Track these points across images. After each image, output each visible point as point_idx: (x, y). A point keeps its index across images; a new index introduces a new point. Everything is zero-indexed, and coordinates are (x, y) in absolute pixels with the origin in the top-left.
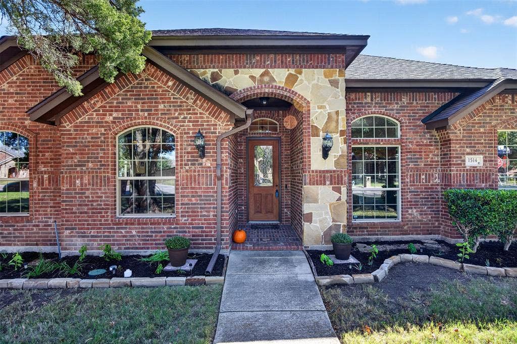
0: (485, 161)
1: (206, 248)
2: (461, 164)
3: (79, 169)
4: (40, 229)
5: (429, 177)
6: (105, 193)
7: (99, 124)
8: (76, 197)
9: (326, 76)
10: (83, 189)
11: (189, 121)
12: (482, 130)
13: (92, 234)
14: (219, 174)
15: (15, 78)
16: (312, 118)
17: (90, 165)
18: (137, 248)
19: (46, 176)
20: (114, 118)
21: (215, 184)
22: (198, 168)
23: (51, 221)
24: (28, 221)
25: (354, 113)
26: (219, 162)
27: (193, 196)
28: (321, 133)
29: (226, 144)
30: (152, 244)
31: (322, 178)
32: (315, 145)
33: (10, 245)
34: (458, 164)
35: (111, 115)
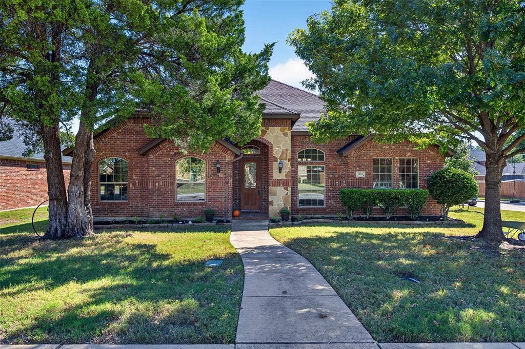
0: (366, 174)
1: (220, 217)
2: (354, 176)
3: (157, 178)
4: (133, 209)
5: (341, 183)
6: (170, 190)
7: (168, 155)
8: (155, 192)
9: (281, 131)
10: (159, 187)
11: (212, 155)
12: (365, 158)
13: (164, 210)
14: (227, 180)
15: (120, 131)
16: (274, 152)
17: (163, 176)
18: (186, 217)
19: (137, 181)
20: (175, 153)
21: (225, 186)
22: (217, 178)
23: (139, 205)
24: (127, 205)
25: (299, 147)
26: (227, 175)
27: (214, 192)
28: (278, 160)
29: (231, 166)
30: (193, 215)
31: (278, 183)
32: (275, 166)
33: (117, 217)
34: (352, 176)
35: (173, 151)
